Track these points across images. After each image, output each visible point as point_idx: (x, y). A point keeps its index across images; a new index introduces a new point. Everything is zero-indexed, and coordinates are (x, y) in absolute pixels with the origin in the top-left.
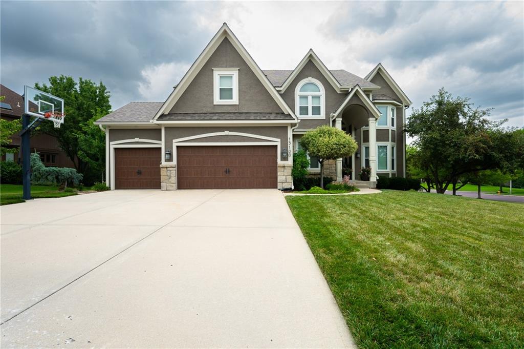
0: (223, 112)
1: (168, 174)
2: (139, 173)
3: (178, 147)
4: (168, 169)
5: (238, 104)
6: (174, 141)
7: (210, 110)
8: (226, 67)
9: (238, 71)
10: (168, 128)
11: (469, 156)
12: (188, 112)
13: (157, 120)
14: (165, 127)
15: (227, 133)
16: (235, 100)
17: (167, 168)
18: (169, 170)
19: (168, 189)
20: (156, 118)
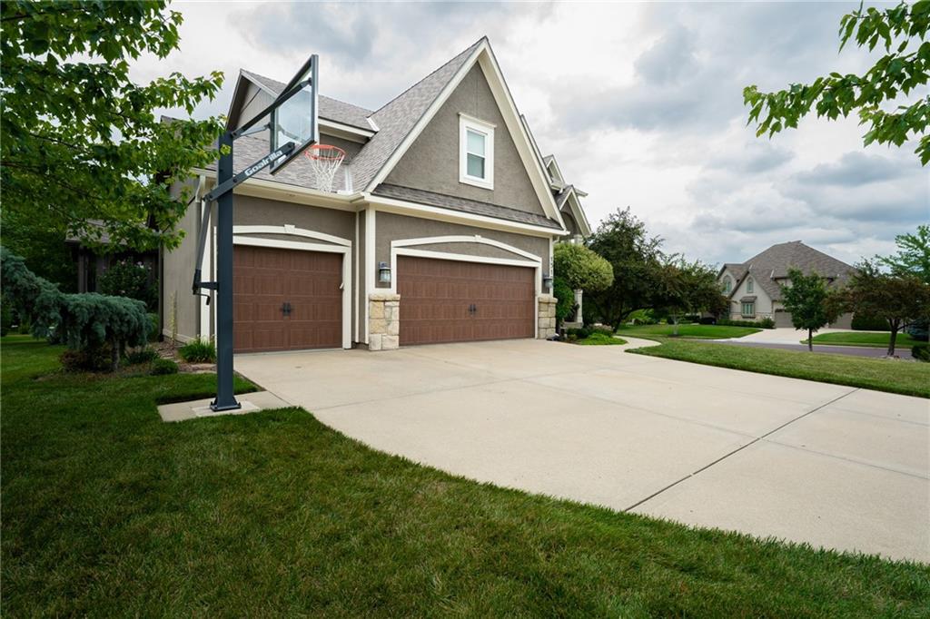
0: (472, 198)
1: (387, 315)
2: (287, 310)
3: (398, 256)
4: (387, 304)
5: (492, 188)
6: (394, 243)
7: (453, 192)
8: (477, 117)
9: (493, 131)
10: (382, 215)
11: (669, 293)
12: (417, 188)
13: (372, 194)
14: (377, 212)
15: (478, 239)
16: (488, 182)
17: (385, 301)
18: (389, 306)
19: (385, 346)
20: (371, 188)
